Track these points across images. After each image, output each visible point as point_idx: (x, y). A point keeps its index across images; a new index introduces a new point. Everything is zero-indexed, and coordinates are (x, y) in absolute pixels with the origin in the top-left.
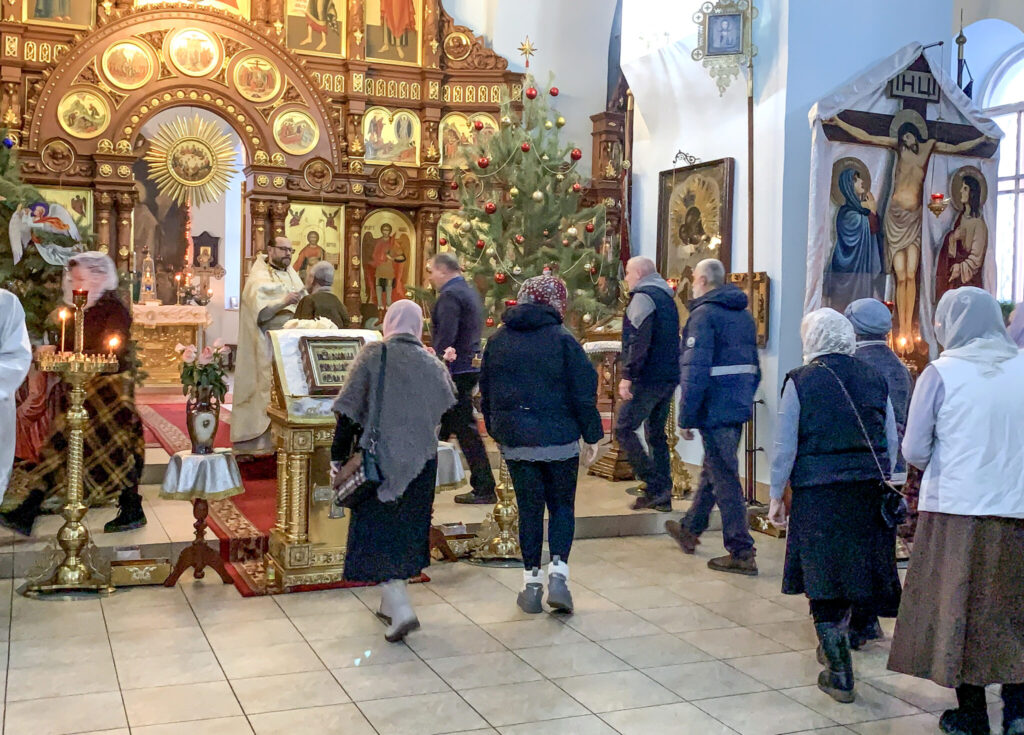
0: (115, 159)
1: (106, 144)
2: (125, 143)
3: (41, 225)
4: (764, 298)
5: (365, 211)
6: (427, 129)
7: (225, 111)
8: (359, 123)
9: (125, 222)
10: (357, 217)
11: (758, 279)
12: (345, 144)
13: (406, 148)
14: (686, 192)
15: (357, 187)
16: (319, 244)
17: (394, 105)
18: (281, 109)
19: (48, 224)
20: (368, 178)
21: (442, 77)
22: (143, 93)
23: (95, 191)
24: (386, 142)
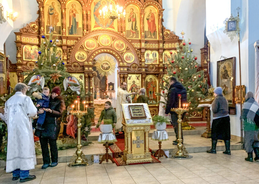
0: (89, 66)
1: (86, 63)
2: (90, 62)
3: (70, 82)
4: (244, 91)
5: (146, 75)
6: (160, 55)
7: (113, 54)
8: (144, 54)
9: (91, 81)
10: (144, 77)
11: (243, 87)
12: (140, 60)
13: (155, 60)
14: (224, 66)
15: (144, 70)
16: (135, 84)
17: (152, 50)
18: (126, 52)
19: (72, 81)
20: (146, 67)
21: (163, 42)
22: (94, 51)
23: (84, 74)
24: (150, 58)
